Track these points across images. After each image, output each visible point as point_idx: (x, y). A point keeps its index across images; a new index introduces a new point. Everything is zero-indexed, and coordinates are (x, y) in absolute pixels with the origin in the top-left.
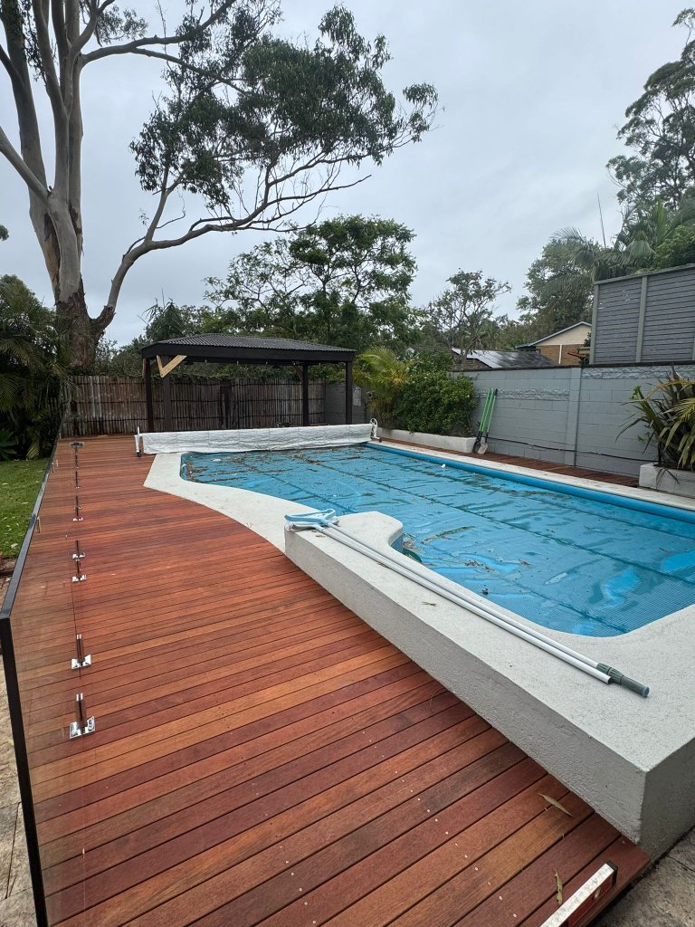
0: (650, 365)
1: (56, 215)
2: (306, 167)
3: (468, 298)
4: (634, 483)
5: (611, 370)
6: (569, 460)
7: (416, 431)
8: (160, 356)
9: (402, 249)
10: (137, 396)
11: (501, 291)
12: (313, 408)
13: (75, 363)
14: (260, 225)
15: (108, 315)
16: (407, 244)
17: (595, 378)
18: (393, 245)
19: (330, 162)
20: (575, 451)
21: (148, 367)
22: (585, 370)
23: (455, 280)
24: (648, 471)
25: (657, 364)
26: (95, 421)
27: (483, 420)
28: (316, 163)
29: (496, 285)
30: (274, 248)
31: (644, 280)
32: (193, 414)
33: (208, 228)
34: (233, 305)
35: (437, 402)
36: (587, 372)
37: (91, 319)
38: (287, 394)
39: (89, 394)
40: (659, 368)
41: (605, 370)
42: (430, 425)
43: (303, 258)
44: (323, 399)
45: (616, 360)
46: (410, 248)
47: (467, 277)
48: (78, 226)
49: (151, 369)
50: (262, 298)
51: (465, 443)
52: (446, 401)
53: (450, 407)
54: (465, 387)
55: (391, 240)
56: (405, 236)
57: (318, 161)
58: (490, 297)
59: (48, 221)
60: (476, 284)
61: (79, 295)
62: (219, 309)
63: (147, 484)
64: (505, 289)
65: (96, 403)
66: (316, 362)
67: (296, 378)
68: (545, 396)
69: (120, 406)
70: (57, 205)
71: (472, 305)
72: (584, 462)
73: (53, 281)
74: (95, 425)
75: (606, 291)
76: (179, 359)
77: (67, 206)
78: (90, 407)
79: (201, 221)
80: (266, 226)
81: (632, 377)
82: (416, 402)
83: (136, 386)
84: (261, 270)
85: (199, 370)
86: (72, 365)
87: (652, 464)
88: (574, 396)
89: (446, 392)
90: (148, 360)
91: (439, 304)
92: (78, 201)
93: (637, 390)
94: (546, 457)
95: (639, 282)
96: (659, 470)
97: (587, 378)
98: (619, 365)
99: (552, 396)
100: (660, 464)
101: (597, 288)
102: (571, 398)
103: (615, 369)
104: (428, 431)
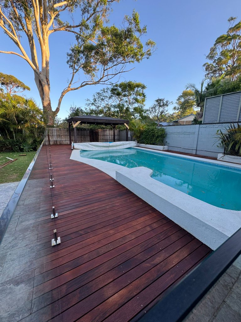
0: (222, 123)
1: (42, 80)
2: (116, 65)
3: (160, 106)
4: (215, 159)
5: (209, 125)
6: (194, 152)
7: (147, 144)
8: (73, 121)
9: (143, 91)
10: (66, 134)
11: (170, 104)
12: (116, 138)
13: (49, 124)
14: (102, 83)
15: (58, 110)
16: (144, 90)
17: (204, 128)
18: (140, 90)
19: (123, 63)
20: (196, 150)
21: (70, 126)
22: (200, 125)
23: (157, 101)
24: (220, 156)
26: (55, 141)
27: (168, 140)
28: (119, 64)
29: (169, 102)
30: (106, 91)
31: (222, 97)
32: (82, 139)
33: (87, 84)
34: (93, 108)
35: (153, 136)
36: (201, 126)
37: (53, 111)
38: (109, 133)
39: (53, 133)
40: (225, 124)
41: (207, 125)
42: (151, 142)
43: (114, 93)
44: (119, 135)
45: (211, 122)
46: (145, 91)
47: (161, 100)
48: (49, 83)
49: (70, 125)
50: (101, 106)
51: (161, 147)
52: (157, 135)
53: (158, 137)
54: (162, 131)
55: (140, 88)
56: (143, 87)
57: (119, 63)
58: (167, 106)
59: (40, 82)
60: (163, 102)
61: (49, 104)
62: (90, 108)
63: (70, 158)
64: (171, 103)
65: (55, 136)
66: (118, 124)
67: (111, 129)
68: (187, 133)
69: (61, 137)
70: (43, 77)
71: (162, 109)
72: (198, 153)
73: (42, 100)
74: (55, 142)
75: (209, 101)
76: (79, 122)
77: (45, 77)
78: (53, 137)
79: (84, 82)
80: (104, 83)
81: (216, 127)
82: (147, 135)
83: (66, 131)
84: (101, 97)
85: (84, 126)
86: (48, 124)
87: (222, 153)
88: (197, 133)
89: (157, 132)
90: (69, 123)
91: (152, 108)
92: (49, 76)
93: (218, 131)
94: (187, 151)
95: (220, 97)
96: (223, 155)
97: (201, 127)
98: (212, 124)
99: (189, 133)
100: (224, 154)
101: (205, 100)
102: (195, 134)
103: (211, 125)
104: (151, 144)
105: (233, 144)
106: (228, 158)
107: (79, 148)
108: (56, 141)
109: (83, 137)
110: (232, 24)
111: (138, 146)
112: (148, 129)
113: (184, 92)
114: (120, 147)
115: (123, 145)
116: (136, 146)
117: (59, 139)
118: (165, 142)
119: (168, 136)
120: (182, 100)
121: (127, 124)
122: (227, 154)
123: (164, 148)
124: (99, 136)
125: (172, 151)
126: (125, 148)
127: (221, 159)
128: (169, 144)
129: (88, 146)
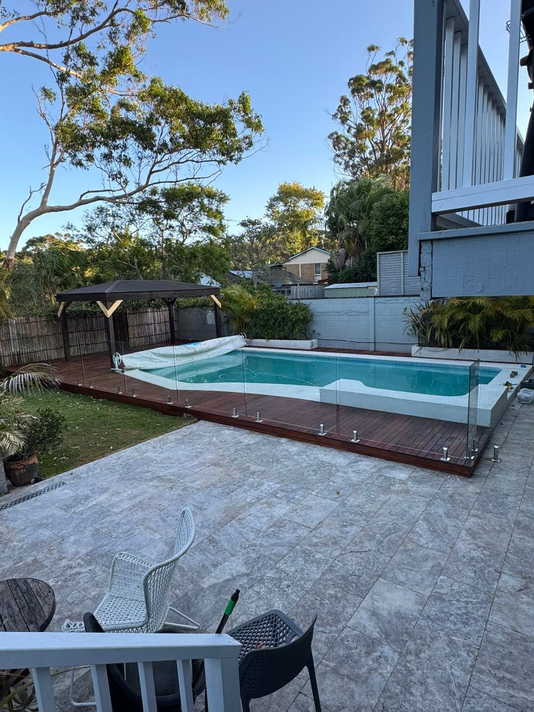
0: (409, 296)
4: (409, 355)
5: (390, 299)
6: (371, 348)
7: (270, 339)
10: (45, 331)
17: (382, 303)
19: (197, 162)
20: (375, 342)
24: (415, 349)
25: (412, 296)
26: (14, 355)
27: (317, 327)
31: (402, 254)
38: (153, 317)
39: (8, 333)
40: (413, 298)
41: (386, 299)
42: (282, 334)
44: (177, 321)
45: (392, 294)
47: (252, 223)
51: (306, 344)
52: (294, 320)
53: (296, 323)
54: (304, 309)
56: (223, 199)
57: (188, 160)
65: (14, 340)
67: (158, 307)
68: (354, 314)
69: (32, 340)
72: (379, 348)
74: (14, 358)
75: (383, 258)
76: (118, 302)
78: (10, 344)
79: (87, 193)
81: (401, 303)
83: (45, 323)
87: (416, 345)
88: (372, 313)
93: (406, 309)
94: (358, 347)
95: (399, 254)
96: (419, 348)
97: (377, 303)
98: (393, 296)
99: (359, 313)
100: (419, 345)
101: (378, 256)
102: (370, 314)
103: (392, 299)
104: (280, 338)
105: (431, 332)
106: (426, 351)
107: (136, 366)
108: (19, 354)
109: (88, 334)
110: (373, 56)
111: (249, 346)
112: (269, 305)
113: (281, 187)
114: (214, 351)
115: (221, 345)
116: (246, 346)
117: (26, 349)
118: (311, 332)
119: (315, 319)
120: (281, 207)
121: (215, 296)
122: (424, 346)
123: (312, 345)
124: (130, 329)
125: (330, 349)
126: (225, 353)
127: (417, 355)
128: (319, 334)
129: (151, 359)
